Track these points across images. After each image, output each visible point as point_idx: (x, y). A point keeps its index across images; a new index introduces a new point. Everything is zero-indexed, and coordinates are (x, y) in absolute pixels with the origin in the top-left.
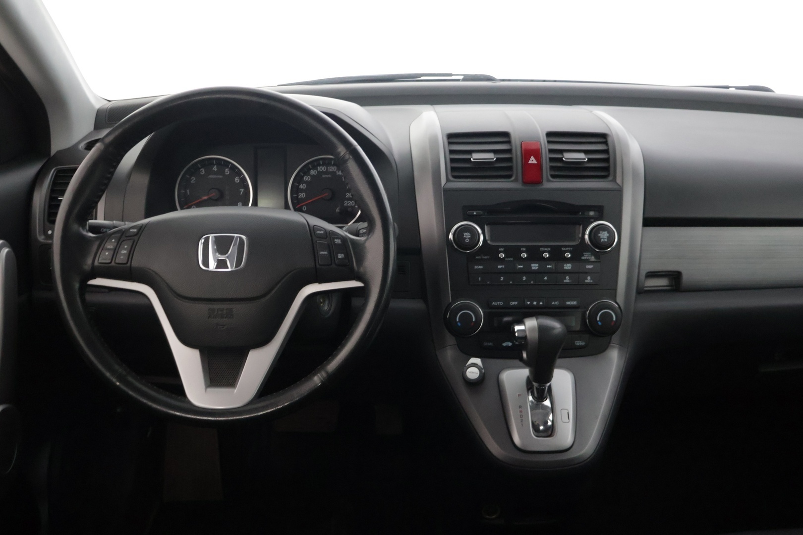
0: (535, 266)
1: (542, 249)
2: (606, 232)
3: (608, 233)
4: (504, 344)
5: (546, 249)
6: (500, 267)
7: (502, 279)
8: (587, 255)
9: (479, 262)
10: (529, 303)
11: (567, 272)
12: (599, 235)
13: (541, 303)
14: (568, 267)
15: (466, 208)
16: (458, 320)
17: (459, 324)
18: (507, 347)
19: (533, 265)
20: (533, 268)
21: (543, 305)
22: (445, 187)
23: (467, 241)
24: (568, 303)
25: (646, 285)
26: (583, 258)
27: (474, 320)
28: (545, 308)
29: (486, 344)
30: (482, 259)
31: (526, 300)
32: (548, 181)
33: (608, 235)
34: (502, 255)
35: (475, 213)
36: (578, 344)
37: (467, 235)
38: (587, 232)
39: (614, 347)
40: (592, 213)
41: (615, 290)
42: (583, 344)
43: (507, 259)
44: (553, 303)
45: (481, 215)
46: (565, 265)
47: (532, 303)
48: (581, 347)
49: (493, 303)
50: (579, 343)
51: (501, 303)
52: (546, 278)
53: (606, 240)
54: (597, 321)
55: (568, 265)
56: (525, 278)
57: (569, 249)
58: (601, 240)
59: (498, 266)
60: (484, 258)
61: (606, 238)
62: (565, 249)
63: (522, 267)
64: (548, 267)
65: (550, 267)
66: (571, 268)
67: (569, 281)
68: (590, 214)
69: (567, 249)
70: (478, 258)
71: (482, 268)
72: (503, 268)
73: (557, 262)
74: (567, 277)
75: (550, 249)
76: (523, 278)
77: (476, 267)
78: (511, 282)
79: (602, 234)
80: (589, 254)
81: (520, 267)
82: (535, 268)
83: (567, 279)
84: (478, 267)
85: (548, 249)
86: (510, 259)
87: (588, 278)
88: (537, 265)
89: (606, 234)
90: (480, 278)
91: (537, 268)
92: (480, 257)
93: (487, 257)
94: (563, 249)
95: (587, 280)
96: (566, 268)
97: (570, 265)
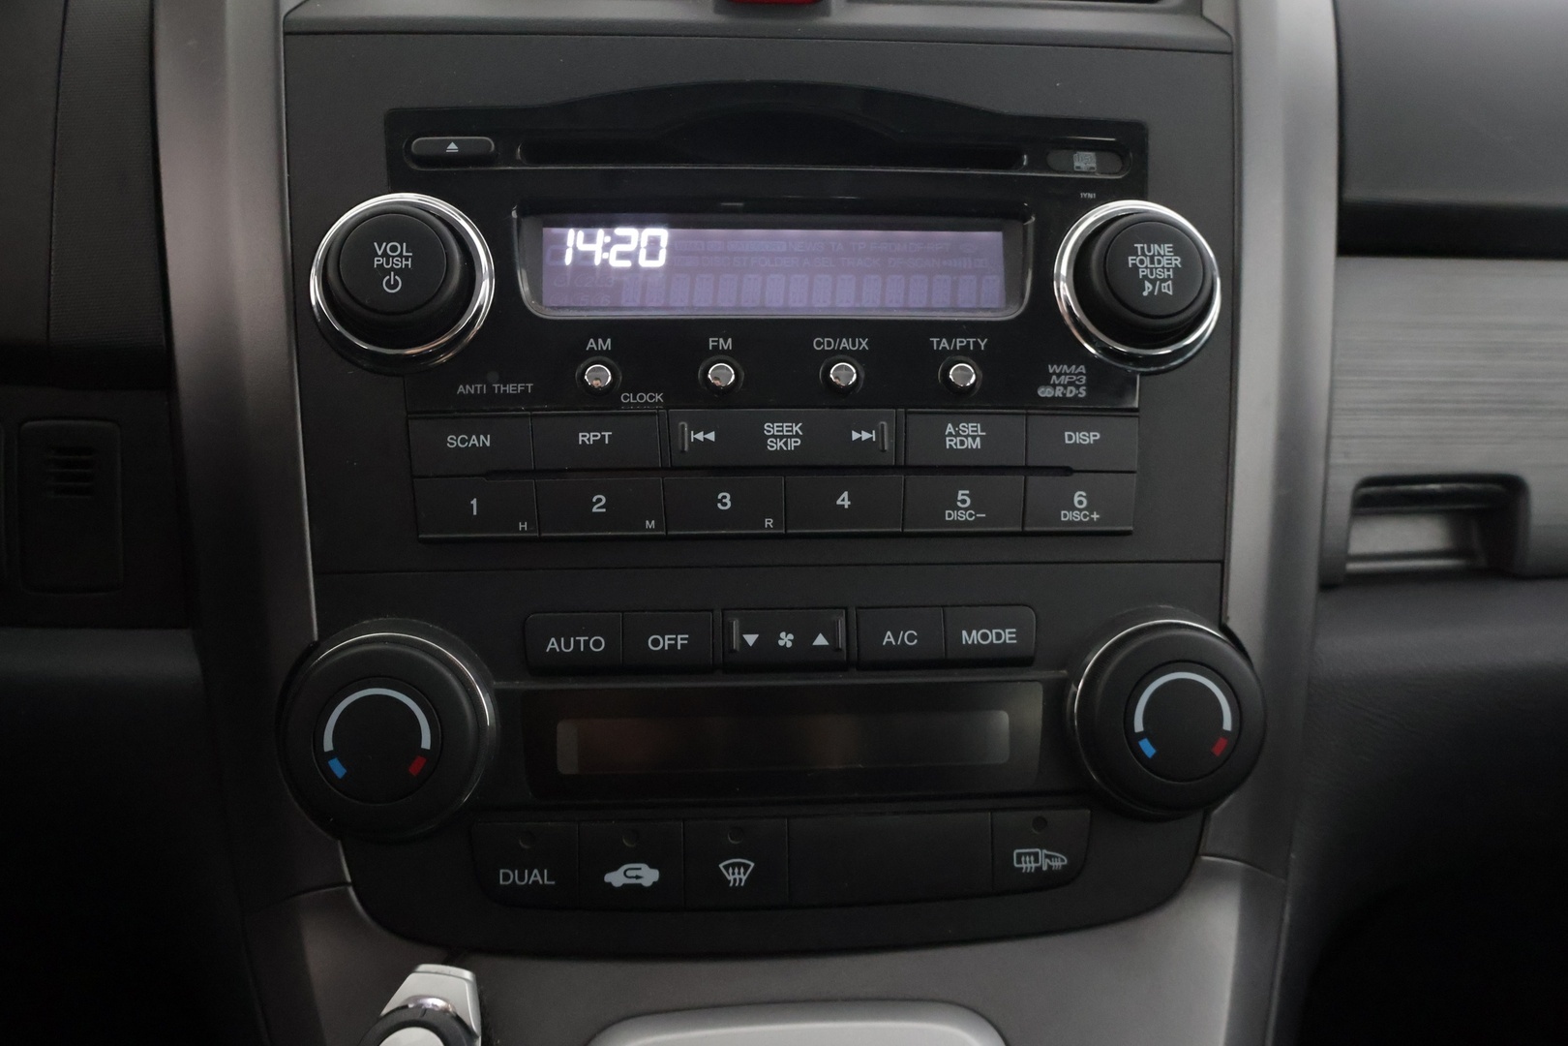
0: (782, 435)
1: (823, 344)
2: (1166, 249)
3: (1176, 252)
4: (616, 878)
5: (845, 344)
6: (587, 438)
7: (599, 504)
8: (1064, 379)
9: (469, 415)
10: (751, 639)
11: (964, 468)
12: (1131, 260)
13: (821, 641)
14: (966, 436)
15: (403, 124)
16: (328, 745)
17: (338, 768)
18: (633, 890)
19: (771, 428)
20: (774, 445)
21: (834, 646)
22: (291, 16)
23: (392, 286)
24: (971, 637)
25: (1357, 547)
26: (1045, 392)
27: (426, 743)
28: (842, 667)
29: (508, 877)
30: (491, 397)
31: (736, 625)
33: (1177, 261)
34: (598, 376)
35: (453, 147)
36: (1028, 865)
37: (392, 256)
38: (1063, 266)
39: (1216, 874)
40: (1085, 162)
41: (1222, 563)
42: (1059, 862)
43: (628, 398)
44: (889, 637)
45: (486, 159)
46: (950, 428)
47: (768, 639)
48: (1044, 881)
49: (553, 644)
50: (1032, 860)
51: (597, 644)
52: (844, 500)
53: (1168, 288)
54: (1133, 738)
55: (964, 426)
56: (727, 500)
57: (968, 342)
58: (1145, 294)
59: (580, 434)
60: (499, 388)
61: (1164, 280)
62: (947, 345)
63: (711, 436)
64: (855, 436)
65: (865, 436)
66: (981, 445)
67: (971, 515)
68: (1076, 164)
69: (958, 345)
70: (473, 392)
71: (488, 444)
72: (607, 442)
73: (906, 413)
74: (963, 495)
75: (864, 344)
76: (720, 497)
77: (454, 441)
78: (647, 522)
79: (1142, 262)
80: (1079, 370)
81: (700, 436)
82: (786, 444)
83: (959, 504)
84: (463, 441)
85: (854, 345)
86: (641, 398)
87: (1076, 499)
88: (796, 428)
89: (1164, 262)
90: (474, 502)
91: (793, 444)
92: (479, 386)
93: (520, 387)
94: (939, 343)
95: (1073, 508)
96: (956, 444)
97: (979, 425)
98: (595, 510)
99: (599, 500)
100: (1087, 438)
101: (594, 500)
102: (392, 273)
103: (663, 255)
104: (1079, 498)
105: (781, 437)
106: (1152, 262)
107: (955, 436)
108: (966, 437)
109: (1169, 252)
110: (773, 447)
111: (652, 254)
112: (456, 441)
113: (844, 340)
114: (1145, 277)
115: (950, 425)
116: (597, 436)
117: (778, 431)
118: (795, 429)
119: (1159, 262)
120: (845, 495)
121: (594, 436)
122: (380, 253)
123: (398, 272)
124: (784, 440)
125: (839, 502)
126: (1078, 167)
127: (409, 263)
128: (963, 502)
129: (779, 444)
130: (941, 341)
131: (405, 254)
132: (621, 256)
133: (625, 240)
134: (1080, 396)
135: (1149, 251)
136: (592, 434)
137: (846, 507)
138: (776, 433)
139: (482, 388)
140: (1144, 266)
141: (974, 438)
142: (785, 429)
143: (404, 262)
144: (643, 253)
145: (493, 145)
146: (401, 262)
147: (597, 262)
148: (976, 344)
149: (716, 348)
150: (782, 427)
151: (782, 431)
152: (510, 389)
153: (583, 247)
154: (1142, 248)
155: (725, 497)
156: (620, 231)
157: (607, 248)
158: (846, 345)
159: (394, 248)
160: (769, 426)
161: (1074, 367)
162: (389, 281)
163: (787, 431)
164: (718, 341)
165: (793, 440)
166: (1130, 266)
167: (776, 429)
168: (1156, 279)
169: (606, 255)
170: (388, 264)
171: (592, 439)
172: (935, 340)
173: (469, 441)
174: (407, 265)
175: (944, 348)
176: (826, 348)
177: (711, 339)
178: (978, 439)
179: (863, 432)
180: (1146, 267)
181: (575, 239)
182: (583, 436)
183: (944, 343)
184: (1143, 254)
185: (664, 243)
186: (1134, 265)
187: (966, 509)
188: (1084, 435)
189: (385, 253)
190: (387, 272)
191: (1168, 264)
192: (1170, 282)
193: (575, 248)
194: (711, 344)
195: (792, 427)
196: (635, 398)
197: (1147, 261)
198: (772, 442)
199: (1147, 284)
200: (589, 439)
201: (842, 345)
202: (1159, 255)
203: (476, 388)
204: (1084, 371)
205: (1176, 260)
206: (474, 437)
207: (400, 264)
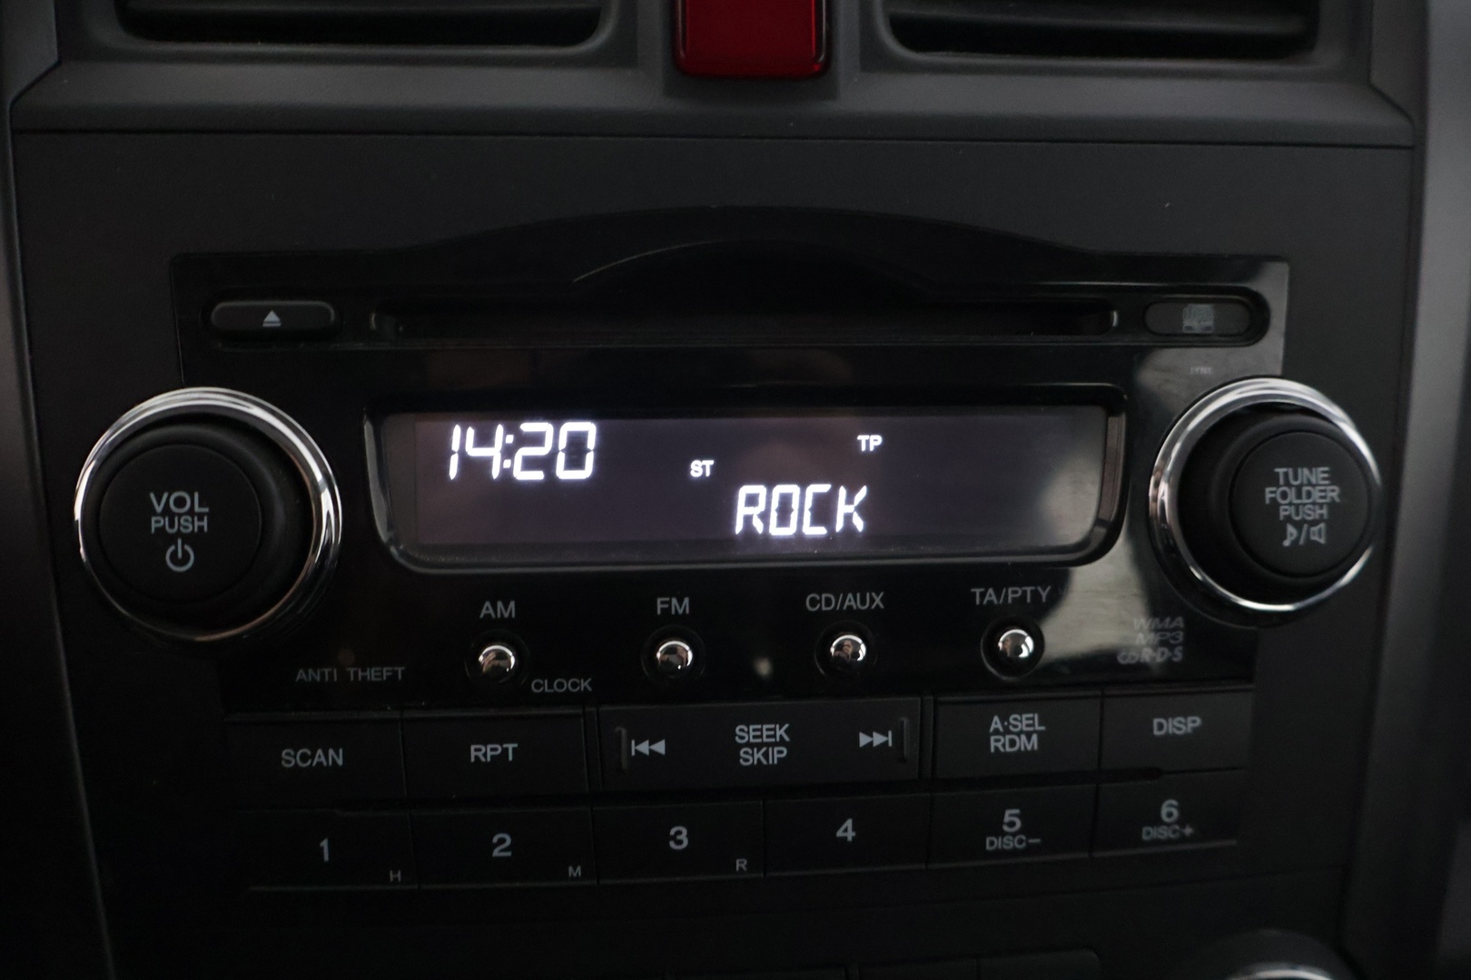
0: (761, 743)
1: (819, 602)
2: (1320, 474)
3: (1334, 478)
5: (851, 601)
6: (482, 752)
7: (502, 846)
9: (313, 715)
11: (1014, 778)
12: (1269, 493)
19: (745, 733)
20: (750, 758)
23: (180, 561)
26: (1126, 657)
30: (344, 688)
32: (874, 59)
33: (1334, 493)
35: (272, 319)
37: (178, 514)
40: (1199, 320)
43: (541, 686)
45: (325, 334)
46: (996, 723)
52: (847, 831)
53: (1318, 535)
55: (1015, 719)
56: (684, 837)
57: (1024, 593)
58: (1287, 543)
59: (473, 747)
60: (356, 674)
61: (1314, 523)
62: (994, 598)
63: (660, 747)
64: (864, 740)
65: (878, 739)
66: (1039, 745)
67: (1020, 842)
68: (1187, 323)
69: (1010, 596)
70: (318, 679)
71: (340, 762)
72: (511, 758)
73: (936, 703)
74: (1011, 815)
75: (878, 600)
76: (673, 832)
77: (291, 758)
78: (571, 869)
79: (1284, 495)
80: (1174, 624)
81: (644, 747)
82: (766, 755)
83: (1006, 828)
84: (304, 758)
85: (863, 602)
86: (560, 685)
87: (1164, 810)
88: (781, 732)
89: (1316, 494)
90: (325, 844)
91: (776, 756)
92: (327, 671)
93: (386, 672)
94: (983, 595)
95: (1158, 822)
96: (1004, 746)
97: (1036, 717)
98: (496, 853)
99: (502, 841)
100: (1181, 725)
101: (495, 840)
102: (180, 542)
103: (590, 459)
104: (1169, 809)
105: (759, 746)
106: (1299, 496)
107: (1004, 734)
108: (1018, 734)
109: (1324, 479)
110: (747, 760)
111: (575, 461)
112: (295, 757)
113: (850, 596)
114: (1289, 519)
115: (996, 719)
116: (496, 750)
117: (755, 737)
118: (779, 733)
119: (1309, 495)
120: (849, 823)
121: (492, 750)
122: (159, 509)
123: (188, 539)
124: (764, 749)
125: (840, 833)
126: (1190, 328)
127: (205, 523)
128: (1012, 824)
129: (756, 756)
130: (986, 591)
131: (197, 509)
132: (530, 463)
133: (537, 440)
134: (1175, 660)
135: (1296, 478)
136: (489, 747)
137: (850, 839)
138: (752, 740)
139: (331, 674)
140: (1287, 501)
141: (1029, 735)
142: (765, 733)
143: (196, 524)
144: (561, 458)
145: (332, 312)
146: (193, 523)
147: (495, 473)
148: (1036, 595)
149: (666, 611)
150: (761, 730)
151: (761, 736)
152: (372, 674)
153: (474, 452)
154: (1286, 474)
155: (679, 833)
156: (528, 427)
157: (508, 452)
158: (853, 603)
159: (180, 502)
160: (742, 730)
161: (1168, 620)
162: (174, 554)
163: (768, 737)
164: (670, 603)
165: (776, 749)
166: (1267, 501)
167: (752, 734)
168: (1303, 521)
169: (507, 464)
170: (172, 525)
171: (489, 754)
172: (978, 591)
173: (313, 757)
174: (201, 528)
175: (990, 602)
176: (824, 608)
177: (659, 600)
178: (1035, 737)
179: (875, 734)
180: (1290, 504)
181: (462, 439)
182: (476, 750)
183: (991, 595)
184: (1288, 484)
185: (591, 443)
186: (1273, 500)
187: (1014, 835)
188: (1180, 722)
189: (167, 508)
190: (172, 539)
191: (1322, 497)
192: (1322, 525)
193: (462, 453)
194: (659, 607)
195: (774, 730)
196: (550, 686)
197: (1292, 494)
198: (746, 753)
199: (1291, 529)
200: (485, 755)
201: (847, 603)
202: (1310, 484)
203: (323, 675)
204: (1182, 625)
205: (1333, 491)
206: (320, 752)
207: (188, 525)
